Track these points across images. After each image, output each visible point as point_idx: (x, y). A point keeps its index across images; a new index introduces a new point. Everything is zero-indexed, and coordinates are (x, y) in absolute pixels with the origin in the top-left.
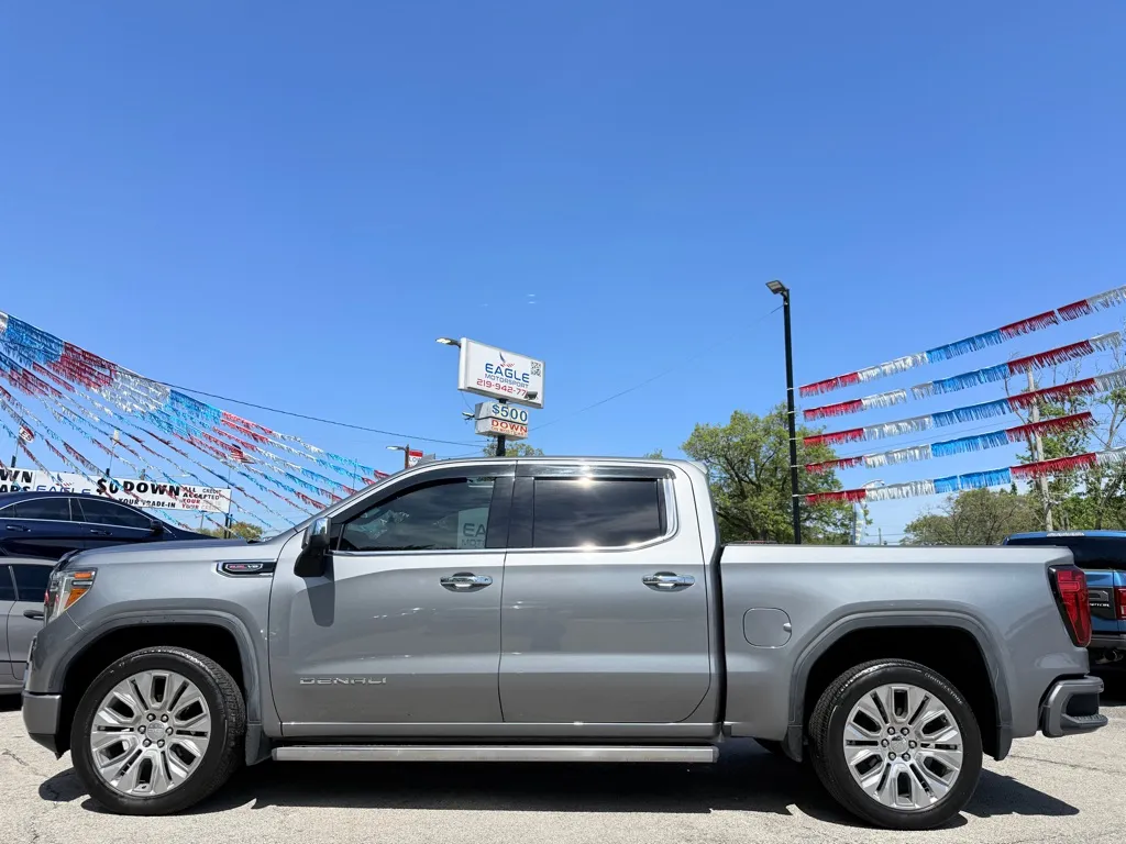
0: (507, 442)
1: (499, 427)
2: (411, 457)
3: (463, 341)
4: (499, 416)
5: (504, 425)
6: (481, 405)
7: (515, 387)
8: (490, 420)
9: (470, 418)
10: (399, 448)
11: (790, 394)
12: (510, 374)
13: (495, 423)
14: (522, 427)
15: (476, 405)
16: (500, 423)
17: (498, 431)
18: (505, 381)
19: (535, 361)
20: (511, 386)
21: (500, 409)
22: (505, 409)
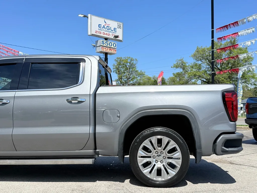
0: (108, 56)
1: (105, 50)
3: (89, 15)
4: (105, 45)
5: (107, 49)
6: (98, 41)
7: (111, 33)
8: (101, 47)
9: (94, 46)
11: (213, 32)
12: (109, 28)
13: (103, 48)
14: (114, 50)
15: (96, 41)
16: (105, 48)
17: (105, 51)
18: (107, 31)
19: (119, 23)
20: (109, 33)
21: (105, 43)
22: (107, 42)
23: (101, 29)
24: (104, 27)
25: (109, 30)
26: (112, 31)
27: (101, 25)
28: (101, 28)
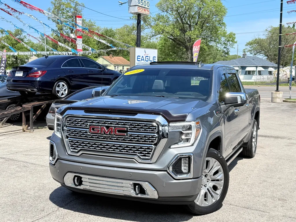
2: (77, 18)
4: (140, 5)
5: (142, 9)
8: (137, 6)
13: (139, 8)
17: (140, 12)
21: (140, 2)
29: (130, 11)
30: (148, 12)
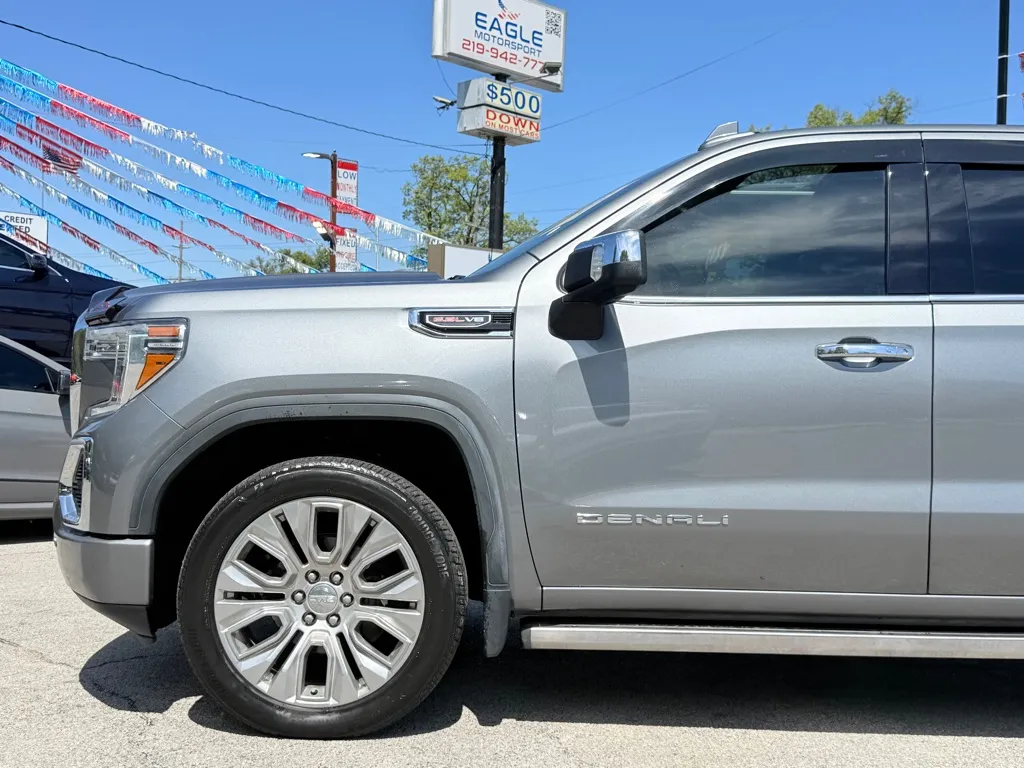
1: (497, 122)
2: (340, 171)
4: (497, 102)
5: (505, 119)
6: (467, 84)
7: (520, 54)
8: (484, 108)
9: (446, 106)
10: (323, 156)
11: (1003, 65)
13: (491, 115)
14: (531, 123)
15: (459, 84)
16: (498, 115)
17: (497, 128)
18: (507, 43)
19: (551, 10)
20: (514, 52)
21: (498, 92)
22: (505, 91)
23: (484, 31)
24: (496, 25)
25: (515, 37)
26: (524, 44)
27: (485, 15)
28: (485, 28)
29: (461, 125)
30: (533, 129)
